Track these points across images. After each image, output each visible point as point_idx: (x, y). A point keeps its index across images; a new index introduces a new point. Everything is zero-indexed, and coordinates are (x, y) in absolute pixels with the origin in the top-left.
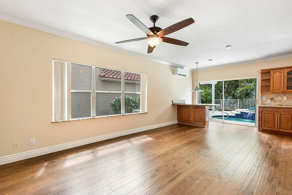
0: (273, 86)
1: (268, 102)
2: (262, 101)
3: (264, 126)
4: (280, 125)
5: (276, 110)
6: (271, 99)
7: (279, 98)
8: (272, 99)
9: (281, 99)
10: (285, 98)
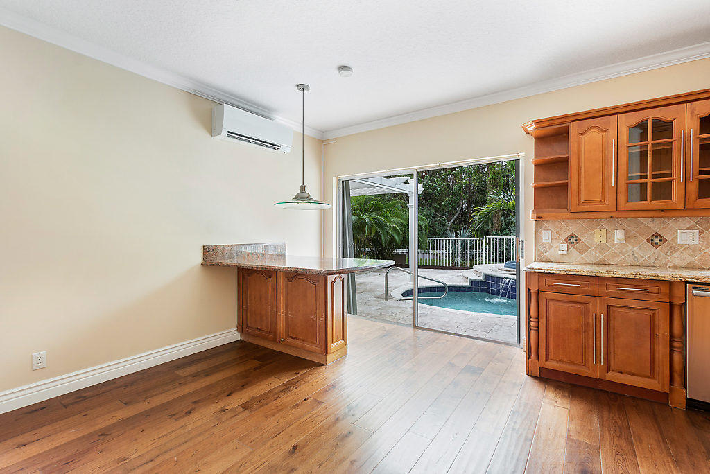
0: (576, 187)
1: (561, 253)
2: (541, 248)
3: (548, 356)
4: (609, 353)
5: (593, 288)
6: (568, 240)
7: (598, 236)
8: (572, 240)
9: (604, 241)
10: (619, 236)
